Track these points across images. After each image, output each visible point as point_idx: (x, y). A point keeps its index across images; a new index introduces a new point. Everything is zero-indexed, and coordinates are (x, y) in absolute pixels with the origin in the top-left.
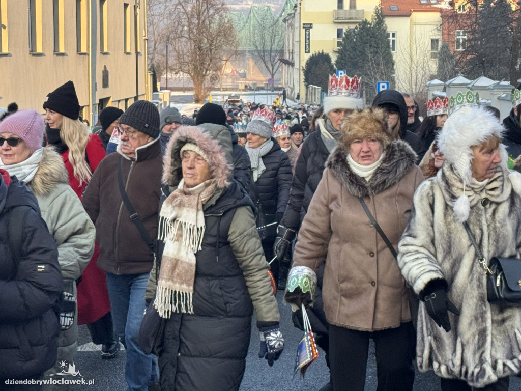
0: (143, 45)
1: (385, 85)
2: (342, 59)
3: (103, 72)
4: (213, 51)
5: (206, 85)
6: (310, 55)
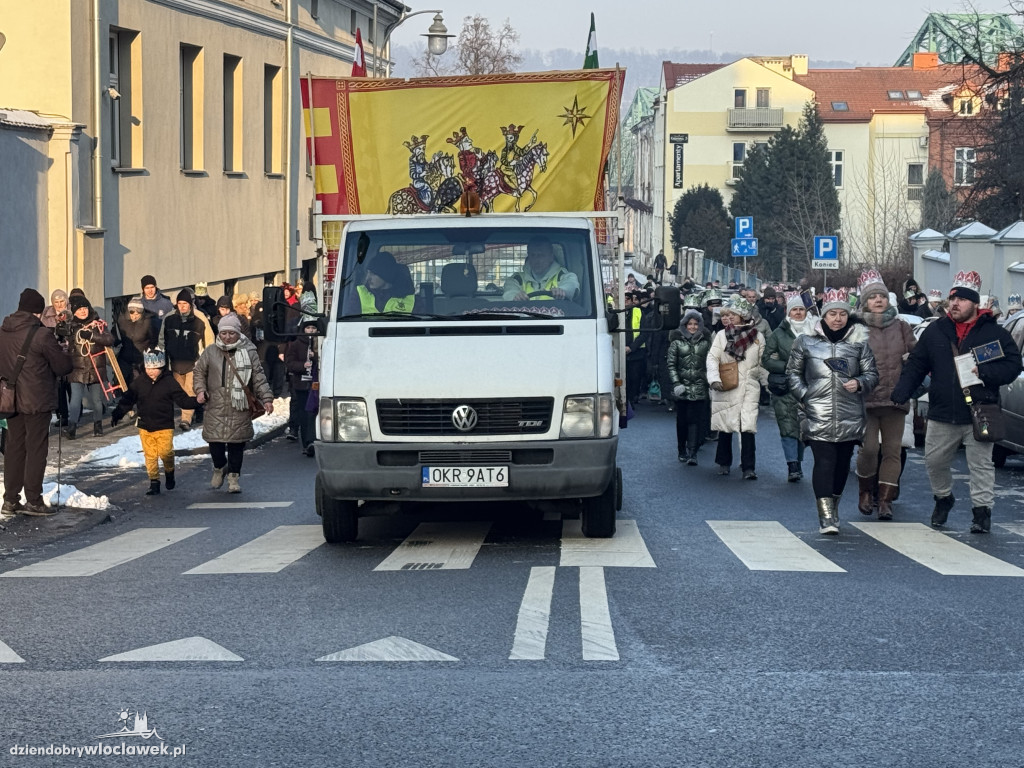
1: (830, 241)
2: (743, 199)
3: (311, 210)
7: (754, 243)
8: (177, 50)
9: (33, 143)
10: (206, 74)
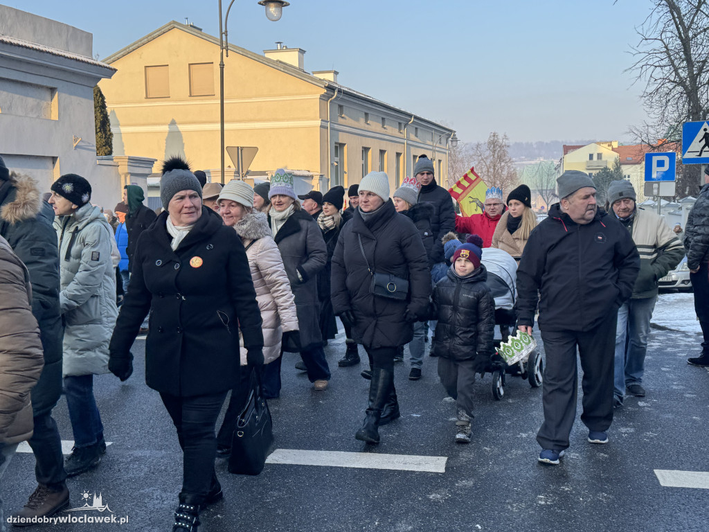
8: (361, 149)
9: (307, 181)
10: (372, 156)
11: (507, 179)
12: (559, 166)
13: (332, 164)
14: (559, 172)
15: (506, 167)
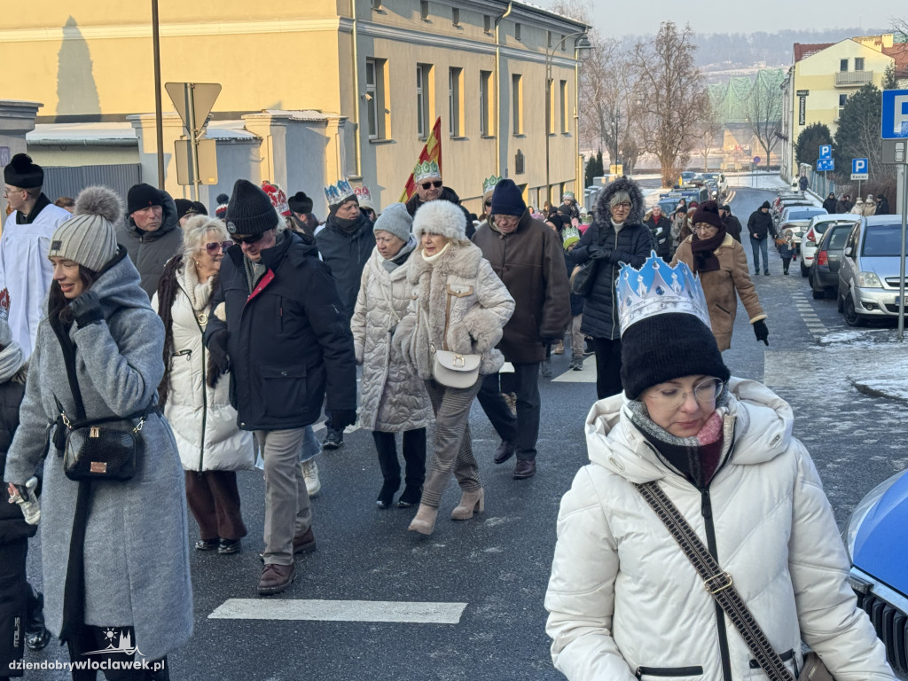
0: (573, 124)
1: (864, 162)
2: (843, 131)
3: (516, 156)
4: (685, 127)
5: (677, 166)
6: (805, 127)
7: (832, 162)
8: (415, 67)
9: (316, 130)
10: (437, 80)
11: (691, 108)
12: (787, 81)
13: (362, 98)
14: (787, 93)
15: (690, 88)
